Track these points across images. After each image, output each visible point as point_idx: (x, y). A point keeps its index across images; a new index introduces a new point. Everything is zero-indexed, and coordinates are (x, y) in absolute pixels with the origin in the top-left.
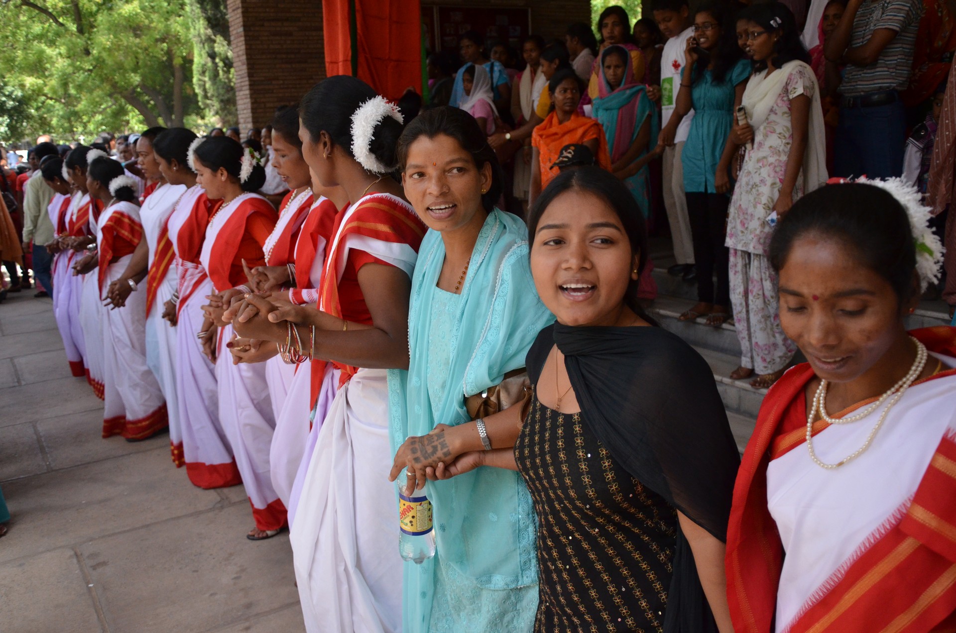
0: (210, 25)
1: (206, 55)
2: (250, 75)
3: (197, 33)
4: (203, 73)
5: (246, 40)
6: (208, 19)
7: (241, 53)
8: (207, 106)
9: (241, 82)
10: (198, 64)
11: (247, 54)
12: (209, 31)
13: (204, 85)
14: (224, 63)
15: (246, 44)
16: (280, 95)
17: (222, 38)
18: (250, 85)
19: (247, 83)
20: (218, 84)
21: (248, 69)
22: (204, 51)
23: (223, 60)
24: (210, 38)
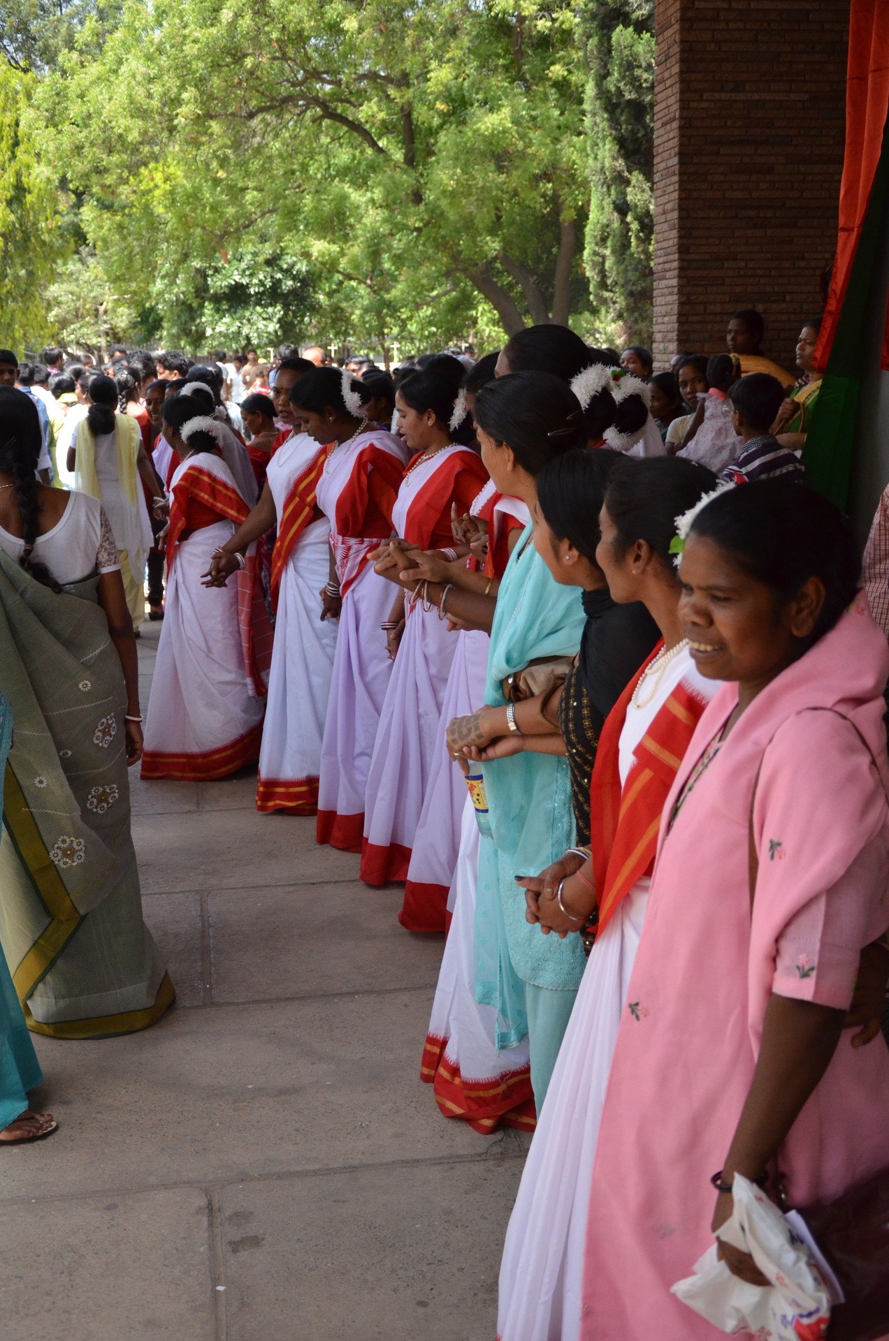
0: (622, 152)
1: (612, 206)
2: (683, 249)
3: (599, 165)
4: (603, 240)
5: (681, 182)
6: (621, 142)
7: (669, 206)
8: (604, 301)
9: (664, 263)
10: (595, 225)
11: (681, 209)
12: (620, 164)
13: (603, 263)
14: (641, 223)
15: (681, 190)
16: (738, 289)
17: (641, 177)
18: (681, 269)
19: (676, 264)
20: (626, 262)
21: (680, 237)
22: (607, 201)
23: (638, 218)
24: (620, 175)
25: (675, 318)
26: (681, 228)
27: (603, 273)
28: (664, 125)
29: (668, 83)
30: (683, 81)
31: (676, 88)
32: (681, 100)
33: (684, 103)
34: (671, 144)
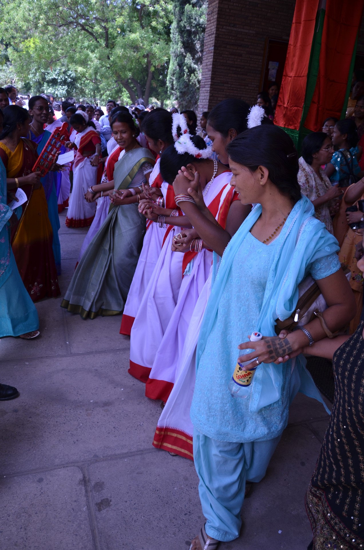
0: (183, 46)
2: (212, 78)
3: (174, 50)
5: (214, 55)
8: (172, 94)
9: (205, 82)
10: (171, 69)
12: (183, 50)
13: (173, 82)
14: (188, 70)
17: (190, 55)
18: (211, 85)
21: (212, 74)
24: (182, 54)
27: (172, 85)
28: (209, 36)
29: (212, 21)
31: (215, 23)
32: (217, 28)
34: (211, 42)
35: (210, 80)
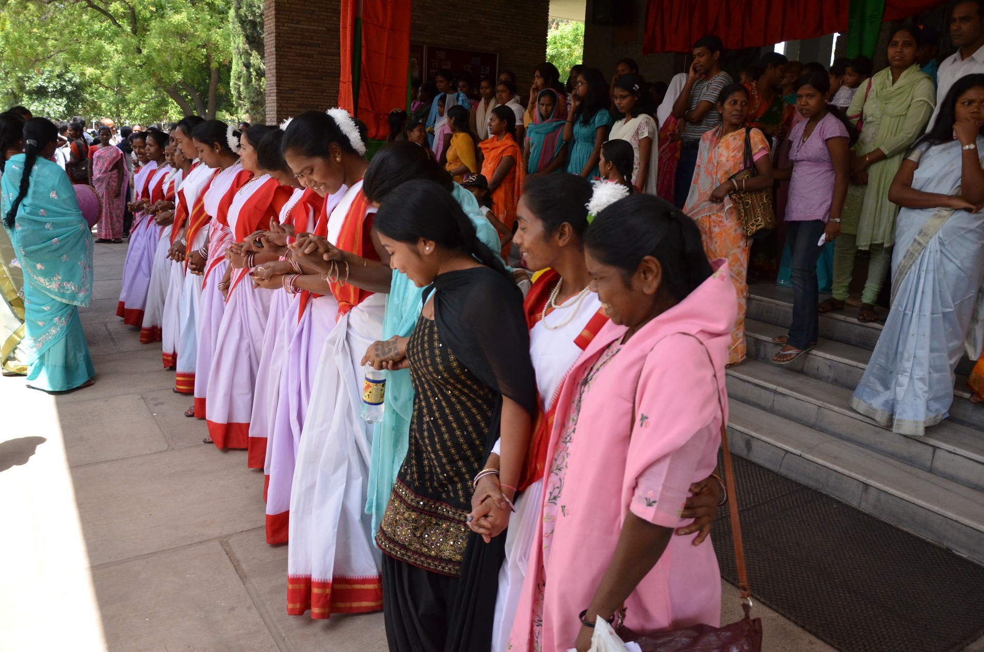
0: (248, 41)
1: (243, 64)
2: (278, 85)
3: (236, 46)
4: (239, 78)
5: (276, 58)
6: (247, 37)
7: (272, 67)
9: (270, 89)
10: (235, 71)
11: (277, 69)
12: (247, 46)
13: (239, 88)
15: (277, 61)
16: (300, 102)
17: (256, 53)
18: (277, 93)
19: (275, 91)
20: (250, 88)
21: (277, 80)
22: (240, 62)
23: (256, 71)
24: (247, 51)
25: (275, 112)
26: (277, 77)
27: (239, 92)
28: (268, 34)
29: (270, 18)
30: (276, 17)
31: (274, 20)
32: (276, 25)
33: (277, 27)
34: (272, 42)
35: (275, 88)
